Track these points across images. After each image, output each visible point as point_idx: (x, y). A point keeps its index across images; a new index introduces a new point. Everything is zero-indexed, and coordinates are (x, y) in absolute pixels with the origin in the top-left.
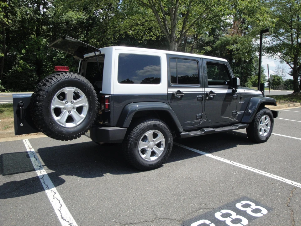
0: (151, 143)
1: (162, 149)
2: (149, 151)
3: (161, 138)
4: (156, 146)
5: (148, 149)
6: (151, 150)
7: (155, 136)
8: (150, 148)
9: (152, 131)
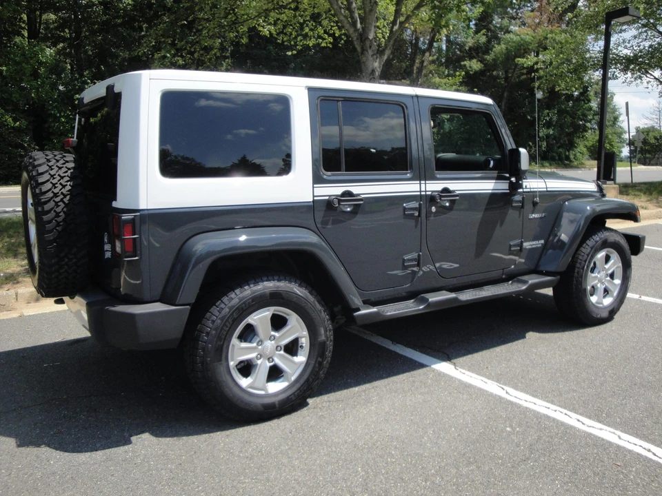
0: (269, 345)
1: (301, 359)
2: (263, 366)
3: (296, 328)
4: (282, 352)
5: (259, 362)
6: (269, 365)
7: (278, 323)
8: (264, 358)
9: (268, 310)
